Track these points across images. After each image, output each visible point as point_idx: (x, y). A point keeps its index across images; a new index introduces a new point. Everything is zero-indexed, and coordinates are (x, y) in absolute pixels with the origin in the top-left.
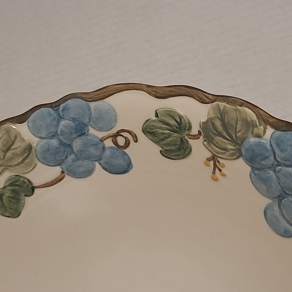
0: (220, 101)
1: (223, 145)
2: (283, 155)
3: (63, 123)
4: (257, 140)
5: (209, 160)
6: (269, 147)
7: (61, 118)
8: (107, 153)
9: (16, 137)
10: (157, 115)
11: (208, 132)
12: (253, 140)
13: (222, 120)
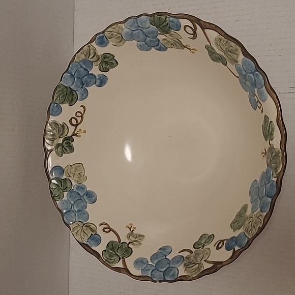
0: (282, 153)
1: (269, 157)
2: (268, 188)
4: (272, 174)
5: (265, 150)
6: (270, 180)
7: (253, 73)
8: (253, 98)
9: (237, 54)
10: (271, 122)
12: (272, 172)
13: (276, 156)
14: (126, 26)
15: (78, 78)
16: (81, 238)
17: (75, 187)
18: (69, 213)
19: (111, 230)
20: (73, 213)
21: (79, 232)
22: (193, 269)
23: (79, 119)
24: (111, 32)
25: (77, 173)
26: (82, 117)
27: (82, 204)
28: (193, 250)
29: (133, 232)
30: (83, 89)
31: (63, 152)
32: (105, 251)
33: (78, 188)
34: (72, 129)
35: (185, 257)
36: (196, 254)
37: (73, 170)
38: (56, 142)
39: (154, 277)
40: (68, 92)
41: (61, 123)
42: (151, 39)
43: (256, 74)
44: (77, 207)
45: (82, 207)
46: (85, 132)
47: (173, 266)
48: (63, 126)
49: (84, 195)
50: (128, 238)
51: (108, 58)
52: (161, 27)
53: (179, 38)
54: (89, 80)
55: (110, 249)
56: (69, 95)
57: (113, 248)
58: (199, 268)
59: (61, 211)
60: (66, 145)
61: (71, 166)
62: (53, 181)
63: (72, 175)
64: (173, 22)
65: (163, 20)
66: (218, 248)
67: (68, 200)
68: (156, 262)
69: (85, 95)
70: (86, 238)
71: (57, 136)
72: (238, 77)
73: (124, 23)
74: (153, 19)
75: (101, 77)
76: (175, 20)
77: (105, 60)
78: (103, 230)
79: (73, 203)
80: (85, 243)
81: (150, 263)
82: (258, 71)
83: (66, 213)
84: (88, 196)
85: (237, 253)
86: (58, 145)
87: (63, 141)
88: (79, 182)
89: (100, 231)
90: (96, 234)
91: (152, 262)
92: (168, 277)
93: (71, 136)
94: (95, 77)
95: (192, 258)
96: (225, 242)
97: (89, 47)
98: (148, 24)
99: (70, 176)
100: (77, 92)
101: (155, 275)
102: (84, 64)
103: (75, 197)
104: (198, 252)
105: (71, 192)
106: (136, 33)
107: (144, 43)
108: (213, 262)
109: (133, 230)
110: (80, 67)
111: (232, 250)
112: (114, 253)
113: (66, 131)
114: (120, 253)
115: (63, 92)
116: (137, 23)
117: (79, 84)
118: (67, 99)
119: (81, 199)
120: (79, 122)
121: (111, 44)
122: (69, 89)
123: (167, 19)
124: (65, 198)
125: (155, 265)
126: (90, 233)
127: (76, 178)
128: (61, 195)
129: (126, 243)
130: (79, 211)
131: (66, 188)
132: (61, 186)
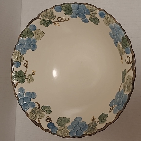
0: (95, 132)
1: (92, 124)
2: (80, 131)
3: (122, 102)
4: (85, 130)
5: (95, 120)
6: (83, 131)
7: (123, 102)
8: (113, 104)
9: (127, 91)
10: (106, 120)
11: (95, 125)
12: (86, 130)
13: (93, 129)
14: (115, 25)
15: (79, 11)
17: (33, 39)
19: (27, 66)
20: (21, 47)
22: (32, 115)
23: (62, 20)
24: (109, 18)
25: (39, 35)
26: (64, 21)
27: (28, 47)
28: (40, 108)
29: (33, 75)
30: (76, 15)
31: (43, 24)
32: (16, 72)
33: (33, 40)
34: (56, 20)
35: (36, 107)
36: (39, 111)
37: (39, 33)
38: (45, 18)
39: (20, 101)
40: (70, 10)
41: (54, 15)
42: (116, 39)
43: (123, 105)
44: (25, 46)
45: (27, 48)
46: (59, 26)
47: (29, 106)
48: (54, 16)
49: (32, 44)
50: (29, 76)
51: (97, 20)
52: (123, 43)
53: (123, 53)
54: (81, 16)
55: (19, 74)
56: (69, 11)
57: (20, 74)
58: (34, 118)
59: (18, 42)
60: (47, 23)
61: (40, 31)
63: (36, 34)
64: (128, 50)
65: (127, 44)
66: (46, 120)
67: (25, 41)
68: (26, 96)
69: (74, 17)
70: (15, 61)
71: (48, 17)
72: (119, 91)
73: (116, 23)
74: (124, 38)
75: (87, 20)
76: (129, 51)
77: (95, 19)
78: (24, 64)
79: (25, 43)
81: (24, 94)
82: (124, 105)
84: (33, 46)
85: (48, 131)
86: (44, 20)
87: (47, 21)
88: (36, 39)
89: (22, 63)
90: (20, 63)
91: (25, 94)
92: (23, 107)
93: (52, 22)
94: (85, 17)
95: (37, 111)
96: (51, 122)
97: (96, 10)
98: (121, 36)
99: (35, 33)
100: (73, 13)
101: (21, 101)
102: (87, 11)
103: (29, 42)
104: (40, 111)
105: (30, 39)
106: (114, 31)
107: (113, 35)
108: (40, 122)
109: (33, 74)
110: (84, 9)
111: (49, 128)
112: (18, 76)
113: (53, 19)
114: (20, 79)
115: (68, 8)
116: (119, 30)
117: (77, 13)
118: (66, 11)
119: (30, 45)
120: (61, 21)
121: (103, 19)
122: (71, 10)
123: (128, 46)
124: (25, 39)
125: (25, 97)
126: (19, 60)
127: (37, 36)
128: (25, 36)
129: (26, 77)
130: (24, 48)
131: (30, 36)
132: (29, 34)
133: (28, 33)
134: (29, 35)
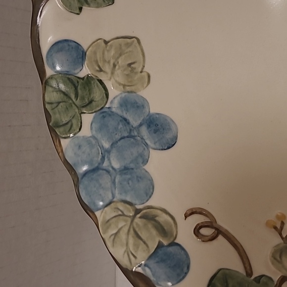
16: (128, 252)
17: (116, 101)
18: (95, 176)
19: (219, 232)
21: (123, 235)
25: (123, 62)
27: (135, 151)
31: (84, 3)
33: (125, 104)
37: (113, 52)
44: (120, 158)
45: (135, 160)
49: (141, 125)
50: (277, 261)
59: (71, 168)
61: (106, 42)
62: (54, 83)
63: (107, 68)
67: (93, 137)
70: (142, 256)
78: (197, 231)
79: (107, 145)
80: (140, 270)
83: (86, 173)
84: (154, 128)
88: (128, 89)
89: (185, 235)
90: (173, 244)
99: (101, 70)
103: (116, 129)
105: (104, 114)
119: (133, 137)
124: (86, 131)
126: (154, 240)
127: (119, 76)
128: (74, 121)
129: (270, 279)
130: (125, 170)
131: (91, 102)
132: (77, 96)
133: (73, 96)
134: (87, 101)
